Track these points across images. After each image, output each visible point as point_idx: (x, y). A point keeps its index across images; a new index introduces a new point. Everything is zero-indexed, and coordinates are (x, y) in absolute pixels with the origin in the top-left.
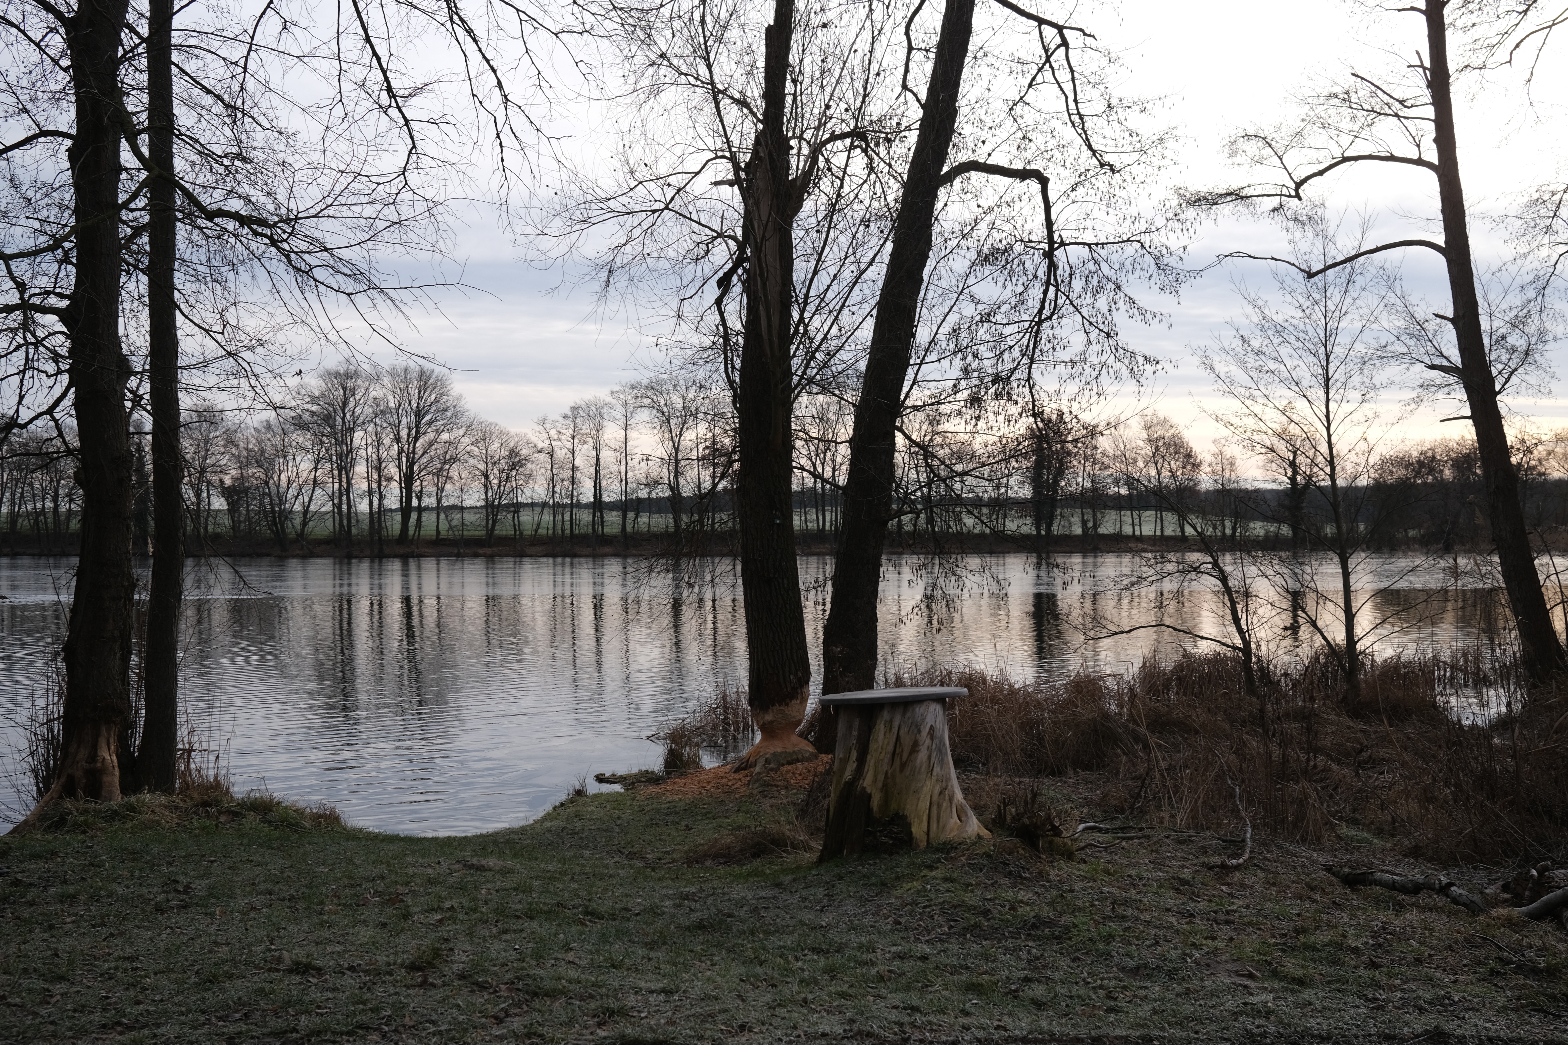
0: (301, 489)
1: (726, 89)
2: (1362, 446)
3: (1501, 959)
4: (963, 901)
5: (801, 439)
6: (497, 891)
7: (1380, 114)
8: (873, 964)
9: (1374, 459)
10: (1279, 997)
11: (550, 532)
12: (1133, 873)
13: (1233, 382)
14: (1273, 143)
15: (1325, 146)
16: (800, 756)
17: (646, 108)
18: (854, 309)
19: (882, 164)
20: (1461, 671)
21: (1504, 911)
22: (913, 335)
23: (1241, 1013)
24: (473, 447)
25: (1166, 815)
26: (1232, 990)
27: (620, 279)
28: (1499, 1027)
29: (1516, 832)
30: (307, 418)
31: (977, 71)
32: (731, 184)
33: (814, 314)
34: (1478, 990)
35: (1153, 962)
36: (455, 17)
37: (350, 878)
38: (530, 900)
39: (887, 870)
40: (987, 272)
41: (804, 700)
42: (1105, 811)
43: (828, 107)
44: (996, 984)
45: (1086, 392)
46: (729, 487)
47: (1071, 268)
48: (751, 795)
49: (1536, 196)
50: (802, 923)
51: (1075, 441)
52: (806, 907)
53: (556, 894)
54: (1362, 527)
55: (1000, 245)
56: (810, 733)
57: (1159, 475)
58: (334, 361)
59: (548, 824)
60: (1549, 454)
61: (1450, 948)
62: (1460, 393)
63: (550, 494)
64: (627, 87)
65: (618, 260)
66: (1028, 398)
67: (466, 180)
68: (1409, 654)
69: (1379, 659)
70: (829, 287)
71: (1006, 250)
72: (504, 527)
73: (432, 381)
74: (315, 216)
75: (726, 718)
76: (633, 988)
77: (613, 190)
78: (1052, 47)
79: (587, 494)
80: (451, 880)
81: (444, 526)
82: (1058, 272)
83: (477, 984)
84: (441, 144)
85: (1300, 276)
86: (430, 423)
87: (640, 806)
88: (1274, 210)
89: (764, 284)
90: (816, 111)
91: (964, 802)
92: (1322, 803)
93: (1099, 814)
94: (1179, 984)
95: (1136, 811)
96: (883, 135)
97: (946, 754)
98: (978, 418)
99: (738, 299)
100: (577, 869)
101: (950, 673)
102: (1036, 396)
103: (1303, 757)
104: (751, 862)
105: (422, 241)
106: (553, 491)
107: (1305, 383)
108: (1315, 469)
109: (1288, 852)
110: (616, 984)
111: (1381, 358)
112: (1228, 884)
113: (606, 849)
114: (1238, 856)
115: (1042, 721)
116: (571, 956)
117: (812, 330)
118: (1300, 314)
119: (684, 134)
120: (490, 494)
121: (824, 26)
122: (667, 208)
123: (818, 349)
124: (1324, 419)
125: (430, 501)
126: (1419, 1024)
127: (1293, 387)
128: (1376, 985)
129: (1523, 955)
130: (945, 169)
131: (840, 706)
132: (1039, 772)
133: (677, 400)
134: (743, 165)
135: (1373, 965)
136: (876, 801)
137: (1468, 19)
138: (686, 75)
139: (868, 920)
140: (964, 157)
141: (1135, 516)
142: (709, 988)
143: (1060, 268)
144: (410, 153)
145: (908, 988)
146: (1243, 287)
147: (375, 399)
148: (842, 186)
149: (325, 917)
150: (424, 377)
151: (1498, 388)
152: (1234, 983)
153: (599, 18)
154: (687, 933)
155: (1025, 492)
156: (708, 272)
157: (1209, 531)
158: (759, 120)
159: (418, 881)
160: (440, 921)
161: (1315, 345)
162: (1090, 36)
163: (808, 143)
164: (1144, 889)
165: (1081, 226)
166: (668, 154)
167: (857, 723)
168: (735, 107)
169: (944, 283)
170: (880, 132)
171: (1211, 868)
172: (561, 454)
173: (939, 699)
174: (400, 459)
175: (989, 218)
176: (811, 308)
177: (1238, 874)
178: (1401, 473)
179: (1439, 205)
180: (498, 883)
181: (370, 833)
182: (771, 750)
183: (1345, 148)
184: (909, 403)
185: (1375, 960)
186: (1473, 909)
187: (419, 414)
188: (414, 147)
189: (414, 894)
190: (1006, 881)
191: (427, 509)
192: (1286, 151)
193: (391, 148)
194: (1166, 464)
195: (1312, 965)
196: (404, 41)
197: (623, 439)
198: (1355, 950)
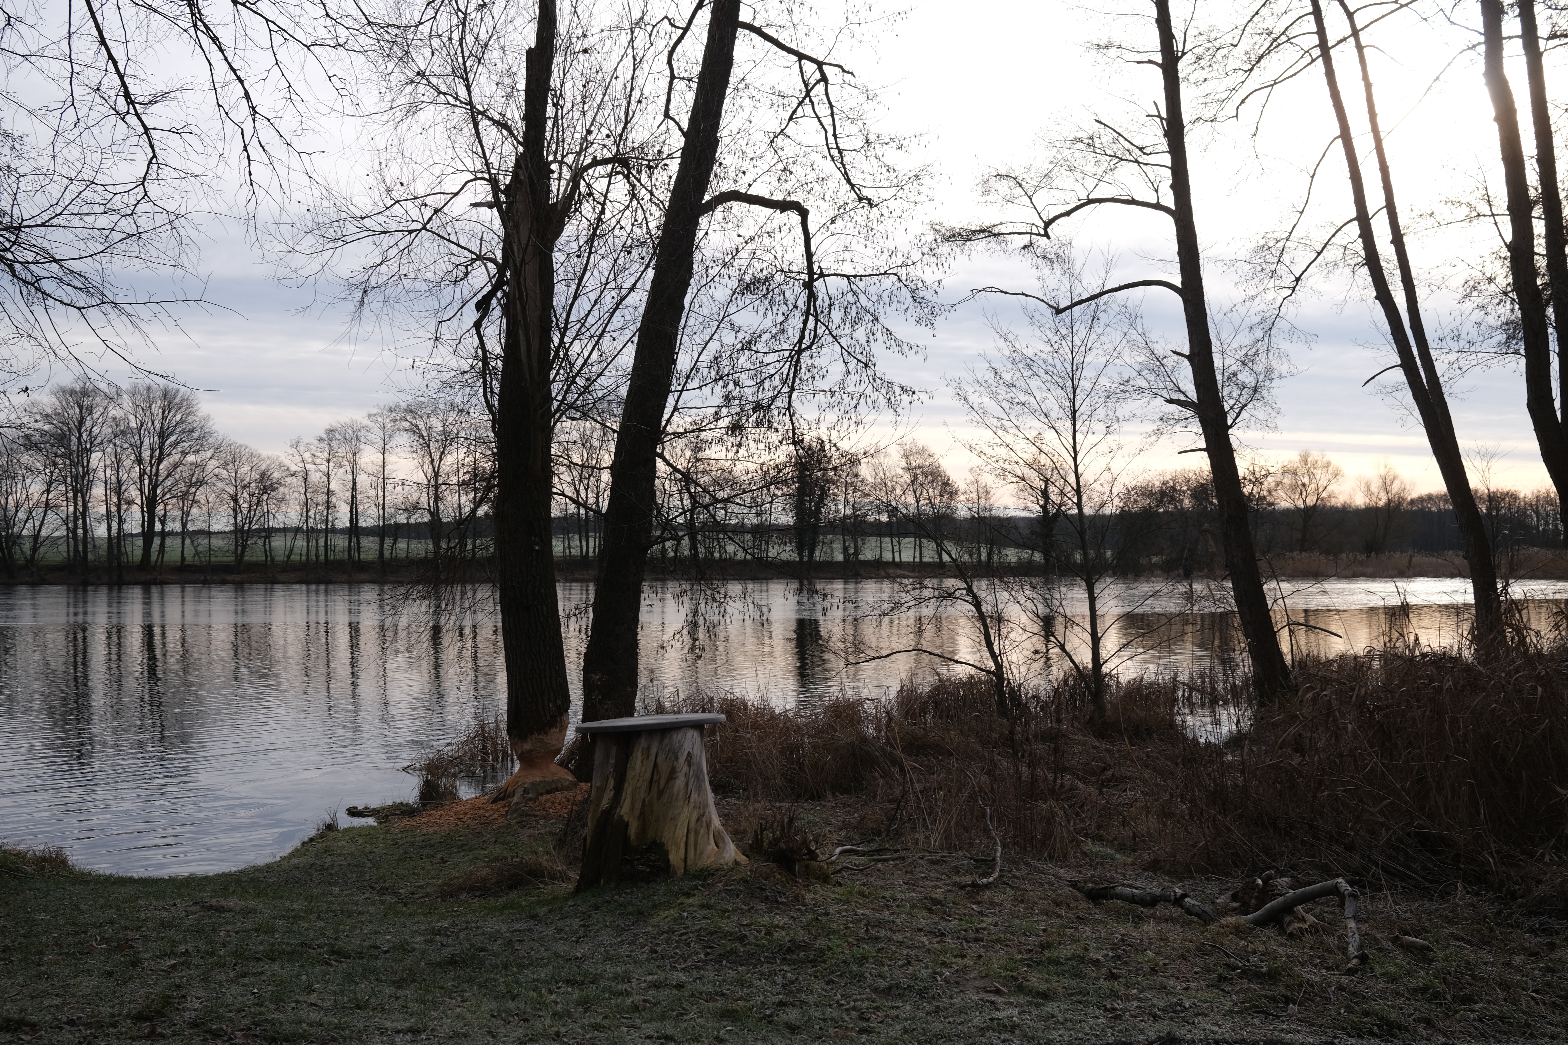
0: (31, 513)
1: (485, 111)
2: (1107, 476)
3: (1228, 965)
4: (720, 928)
5: (562, 465)
6: (237, 933)
7: (1122, 159)
8: (628, 994)
9: (1118, 488)
10: (1024, 1012)
11: (304, 558)
12: (887, 894)
13: (985, 413)
14: (1023, 183)
15: (1071, 188)
16: (559, 785)
17: (404, 126)
18: (615, 335)
19: (643, 191)
20: (1198, 691)
21: (1232, 920)
22: (674, 362)
23: (988, 1028)
24: (221, 470)
25: (921, 837)
26: (979, 1007)
27: (375, 300)
28: (1225, 1030)
29: (1245, 844)
30: (36, 438)
31: (739, 102)
32: (490, 206)
33: (574, 339)
34: (1207, 995)
35: (904, 981)
36: (199, 24)
37: (75, 924)
38: (272, 940)
39: (644, 898)
40: (748, 302)
41: (564, 728)
42: (863, 834)
43: (589, 132)
44: (751, 1010)
45: (845, 421)
46: (491, 512)
47: (830, 299)
48: (509, 826)
49: (1262, 242)
50: (557, 955)
51: (835, 469)
52: (561, 939)
53: (300, 933)
54: (1109, 554)
55: (761, 275)
56: (570, 762)
57: (918, 503)
58: (68, 379)
59: (296, 861)
60: (1277, 485)
61: (1183, 957)
62: (1196, 427)
63: (304, 519)
64: (383, 104)
65: (373, 280)
66: (788, 426)
67: (211, 193)
68: (1150, 676)
69: (1123, 680)
70: (589, 312)
71: (767, 280)
72: (255, 552)
73: (177, 400)
74: (42, 225)
75: (484, 747)
76: (378, 1029)
77: (368, 209)
78: (812, 81)
79: (342, 519)
80: (187, 923)
81: (189, 552)
82: (818, 303)
83: (210, 1032)
84: (184, 154)
85: (1049, 312)
86: (175, 444)
87: (393, 840)
88: (1025, 247)
89: (523, 308)
90: (577, 136)
91: (721, 828)
92: (1069, 821)
93: (857, 837)
94: (929, 1003)
95: (891, 834)
96: (645, 162)
97: (704, 780)
98: (739, 445)
99: (498, 322)
100: (325, 907)
101: (711, 699)
102: (797, 425)
103: (1051, 777)
104: (507, 894)
105: (162, 256)
106: (307, 516)
107: (1053, 415)
108: (1066, 499)
109: (1036, 870)
110: (361, 1025)
111: (1124, 392)
112: (978, 903)
113: (357, 885)
114: (987, 875)
115: (801, 746)
116: (313, 998)
117: (573, 355)
118: (1048, 348)
119: (442, 154)
120: (239, 519)
121: (585, 51)
122: (424, 228)
123: (577, 375)
124: (1071, 449)
125: (174, 526)
126: (1155, 1030)
127: (1043, 418)
128: (1115, 995)
129: (1248, 961)
130: (707, 198)
131: (597, 734)
132: (799, 796)
133: (437, 425)
134: (502, 187)
135: (1113, 976)
136: (633, 830)
137: (1200, 75)
138: (445, 94)
139: (624, 950)
140: (726, 186)
141: (895, 543)
142: (459, 1027)
143: (820, 299)
144: (150, 162)
145: (663, 1017)
146: (995, 321)
147: (115, 418)
148: (603, 212)
149: (43, 969)
150: (168, 397)
151: (1229, 422)
152: (982, 1000)
153: (354, 32)
154: (438, 970)
155: (787, 519)
156: (467, 294)
157: (966, 558)
158: (519, 142)
159: (151, 925)
160: (173, 967)
161: (1063, 378)
162: (848, 72)
163: (570, 167)
164: (897, 910)
165: (840, 258)
166: (426, 174)
167: (614, 751)
168: (494, 129)
169: (705, 311)
170: (642, 159)
171: (962, 887)
172: (315, 477)
173: (698, 726)
174: (141, 481)
175: (750, 247)
176: (571, 333)
177: (988, 892)
178: (1143, 502)
179: (1175, 247)
180: (239, 924)
181: (100, 876)
182: (530, 779)
183: (1090, 190)
184: (669, 429)
185: (1114, 971)
186: (1205, 919)
187: (163, 435)
188: (154, 156)
189: (146, 939)
190: (763, 906)
191: (172, 533)
192: (1035, 192)
193: (129, 157)
194: (925, 492)
195: (1056, 978)
196: (144, 45)
197: (381, 463)
198: (1096, 964)
